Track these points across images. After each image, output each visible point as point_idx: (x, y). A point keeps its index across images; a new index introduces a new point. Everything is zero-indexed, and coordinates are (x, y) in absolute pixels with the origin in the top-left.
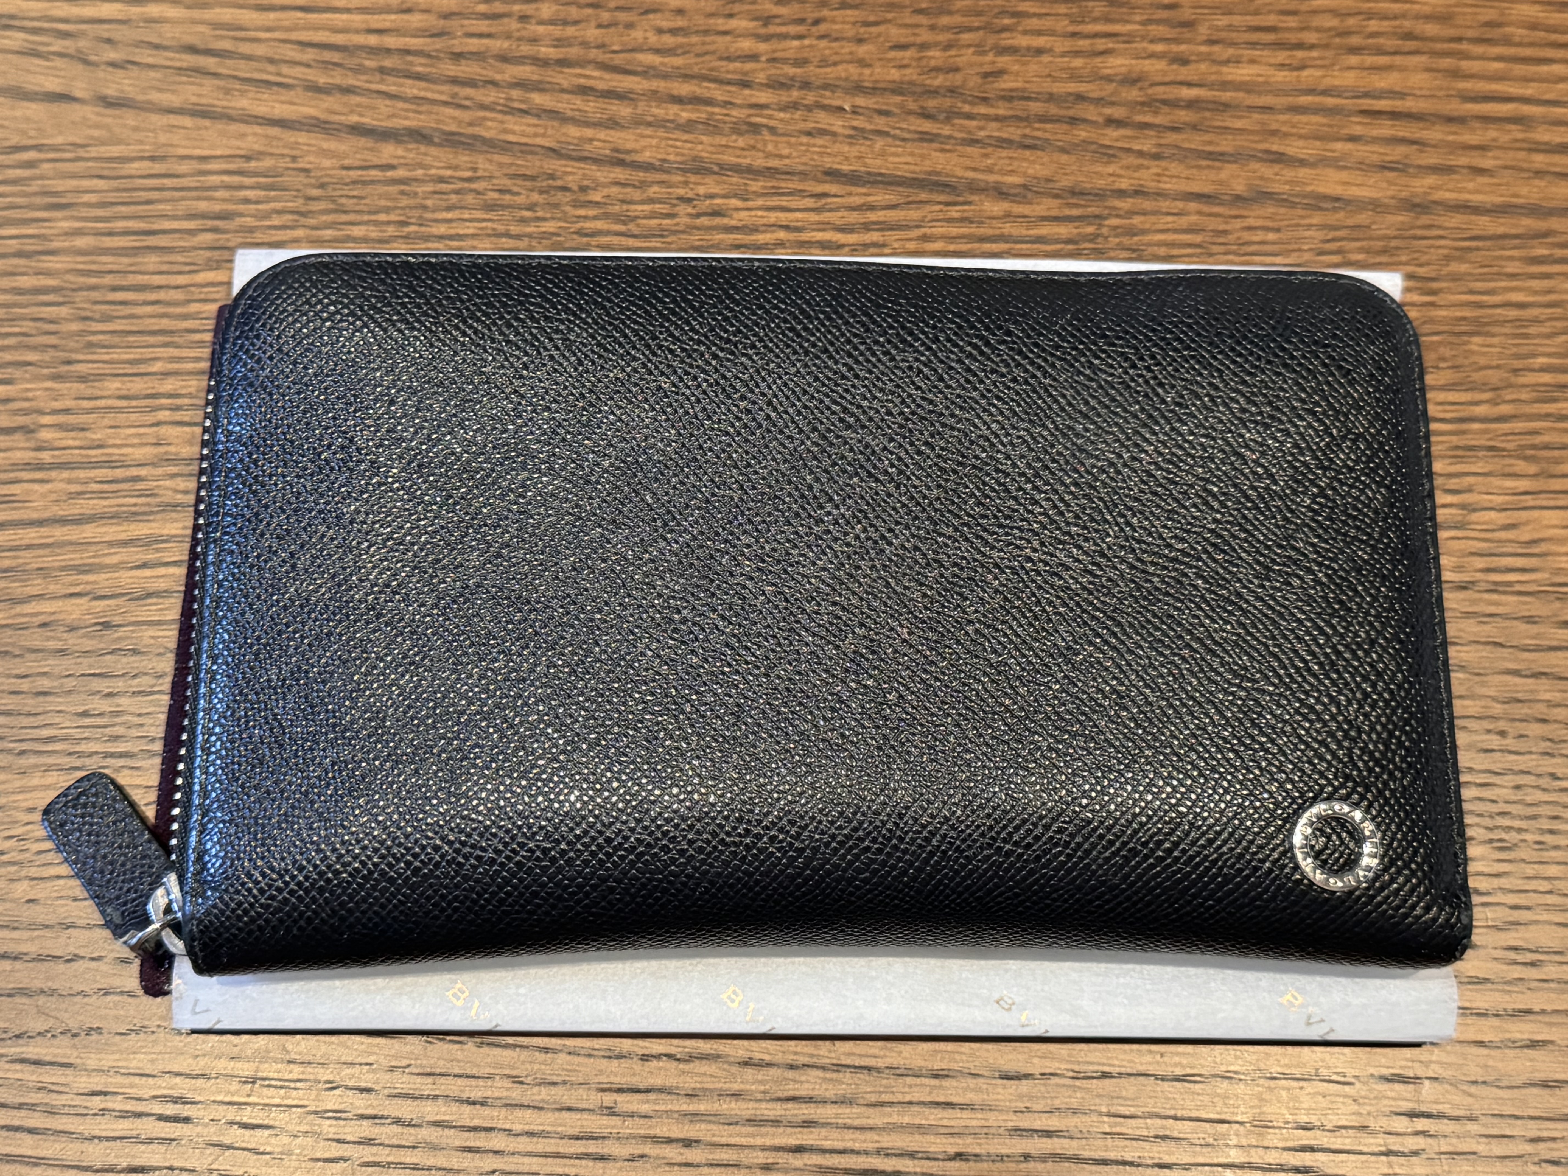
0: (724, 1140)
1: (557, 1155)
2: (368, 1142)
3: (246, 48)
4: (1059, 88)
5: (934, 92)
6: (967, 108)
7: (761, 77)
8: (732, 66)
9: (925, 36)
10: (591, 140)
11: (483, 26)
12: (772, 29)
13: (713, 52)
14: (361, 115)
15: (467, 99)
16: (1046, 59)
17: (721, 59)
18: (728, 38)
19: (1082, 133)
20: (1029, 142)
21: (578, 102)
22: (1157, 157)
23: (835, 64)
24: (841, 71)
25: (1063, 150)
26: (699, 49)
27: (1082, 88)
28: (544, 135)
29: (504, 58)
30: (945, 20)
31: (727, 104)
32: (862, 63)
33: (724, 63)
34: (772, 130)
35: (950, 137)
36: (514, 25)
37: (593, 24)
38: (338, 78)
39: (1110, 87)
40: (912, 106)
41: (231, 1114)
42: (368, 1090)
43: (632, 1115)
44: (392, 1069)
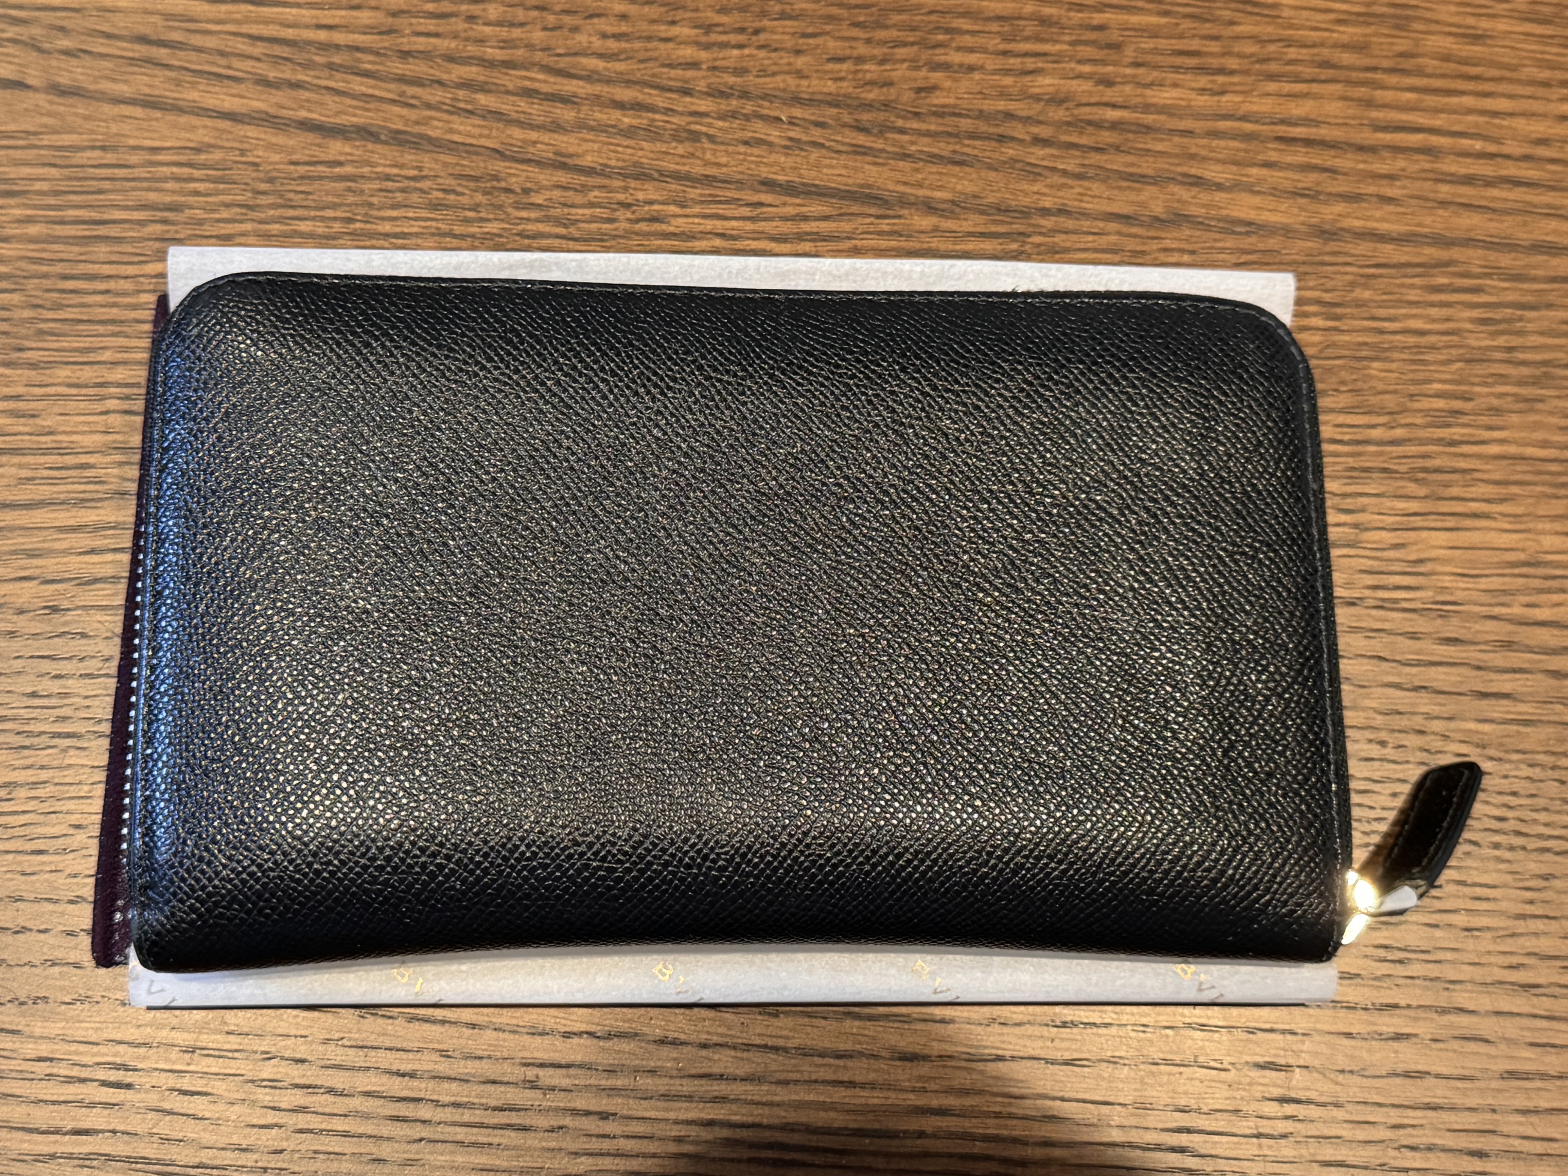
0: (640, 1114)
1: (481, 1126)
2: (302, 1110)
3: (197, 40)
4: (988, 106)
5: (869, 106)
6: (900, 123)
7: (702, 85)
8: (673, 73)
9: (862, 49)
10: (535, 143)
11: (430, 25)
12: (714, 37)
13: (656, 59)
14: (309, 111)
15: (413, 97)
16: (977, 76)
17: (663, 65)
18: (670, 45)
19: (1010, 151)
20: (958, 158)
21: (522, 104)
22: (1080, 177)
23: (774, 74)
24: (779, 81)
25: (991, 168)
26: (642, 55)
27: (1012, 106)
28: (488, 137)
29: (451, 59)
30: (882, 34)
31: (668, 111)
32: (800, 74)
33: (665, 70)
34: (711, 138)
35: (882, 151)
36: (460, 25)
37: (539, 26)
38: (287, 73)
39: (1039, 106)
40: (847, 118)
41: (172, 1081)
42: (302, 1061)
43: (553, 1089)
44: (326, 1041)
